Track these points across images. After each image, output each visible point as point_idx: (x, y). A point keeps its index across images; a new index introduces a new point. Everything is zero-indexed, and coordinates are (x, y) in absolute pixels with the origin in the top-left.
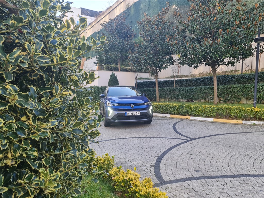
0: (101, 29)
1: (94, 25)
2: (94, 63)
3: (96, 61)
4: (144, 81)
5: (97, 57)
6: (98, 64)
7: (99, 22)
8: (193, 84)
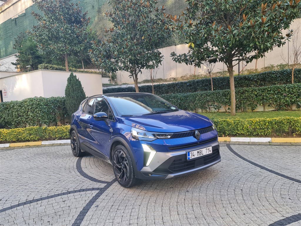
0: (20, 14)
1: (7, 9)
2: (13, 64)
3: (15, 62)
4: (109, 87)
5: (16, 56)
6: (19, 66)
7: (15, 5)
8: (177, 90)
